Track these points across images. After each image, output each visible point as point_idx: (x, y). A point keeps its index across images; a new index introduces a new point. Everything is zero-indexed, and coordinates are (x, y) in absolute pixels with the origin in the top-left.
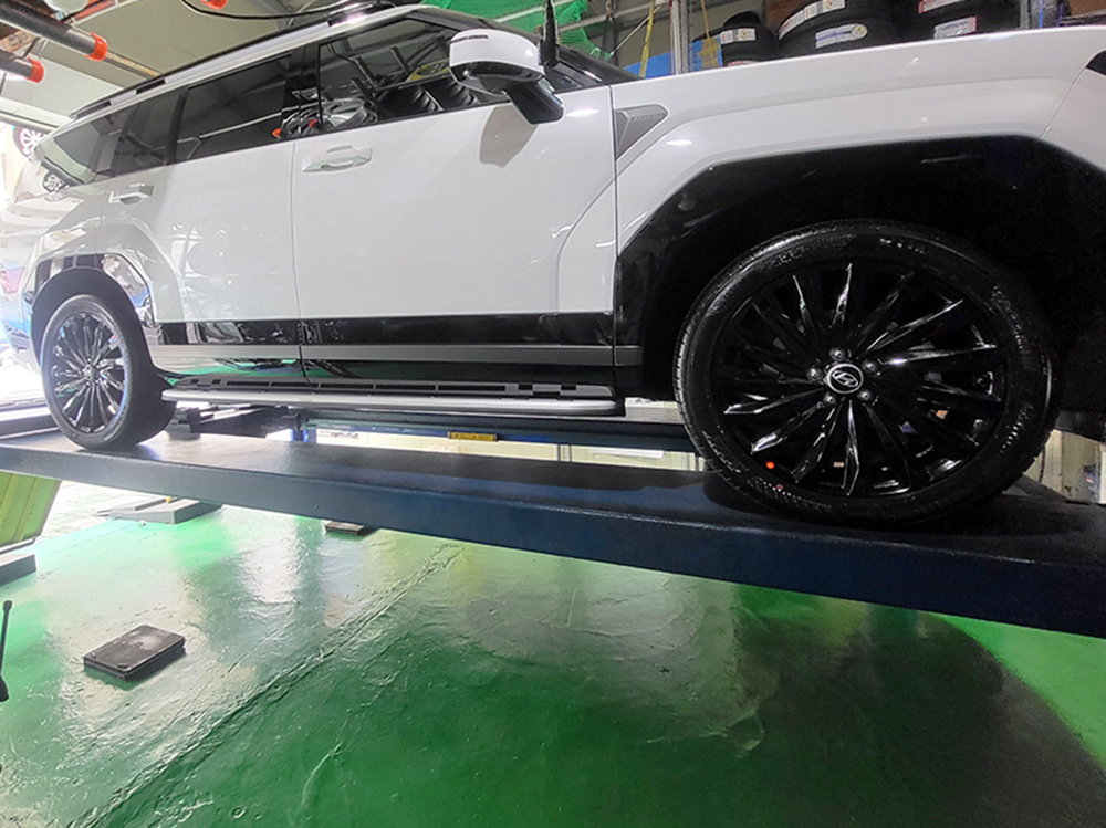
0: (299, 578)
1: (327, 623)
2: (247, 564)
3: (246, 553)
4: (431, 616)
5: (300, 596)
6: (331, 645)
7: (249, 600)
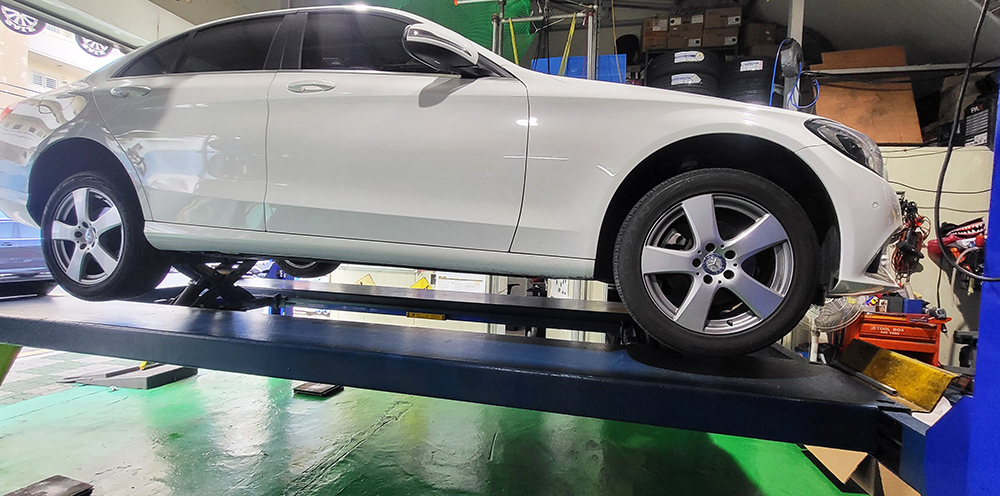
0: (267, 433)
1: (291, 470)
2: (218, 423)
3: (218, 413)
4: (384, 460)
5: (267, 450)
7: (218, 455)
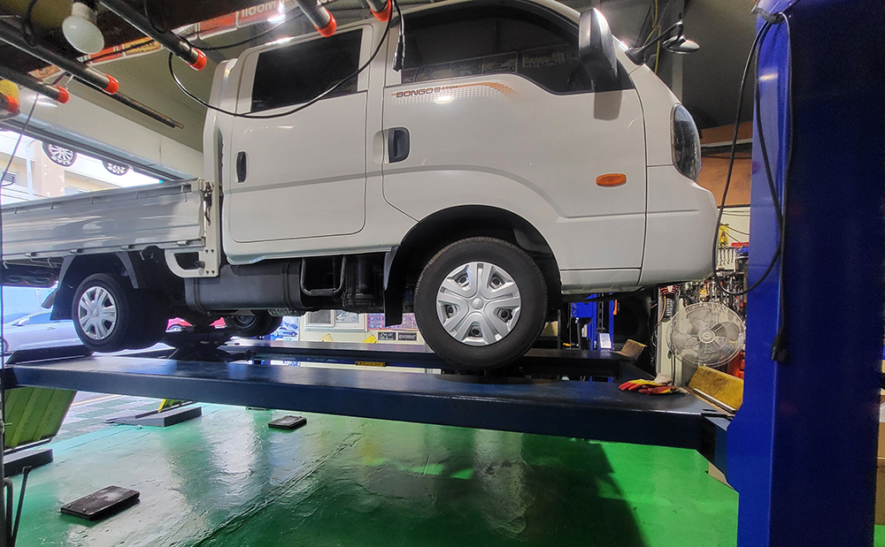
0: (254, 457)
1: (271, 483)
2: (216, 450)
3: (216, 444)
4: (340, 475)
5: (253, 468)
6: (273, 495)
7: (217, 472)
